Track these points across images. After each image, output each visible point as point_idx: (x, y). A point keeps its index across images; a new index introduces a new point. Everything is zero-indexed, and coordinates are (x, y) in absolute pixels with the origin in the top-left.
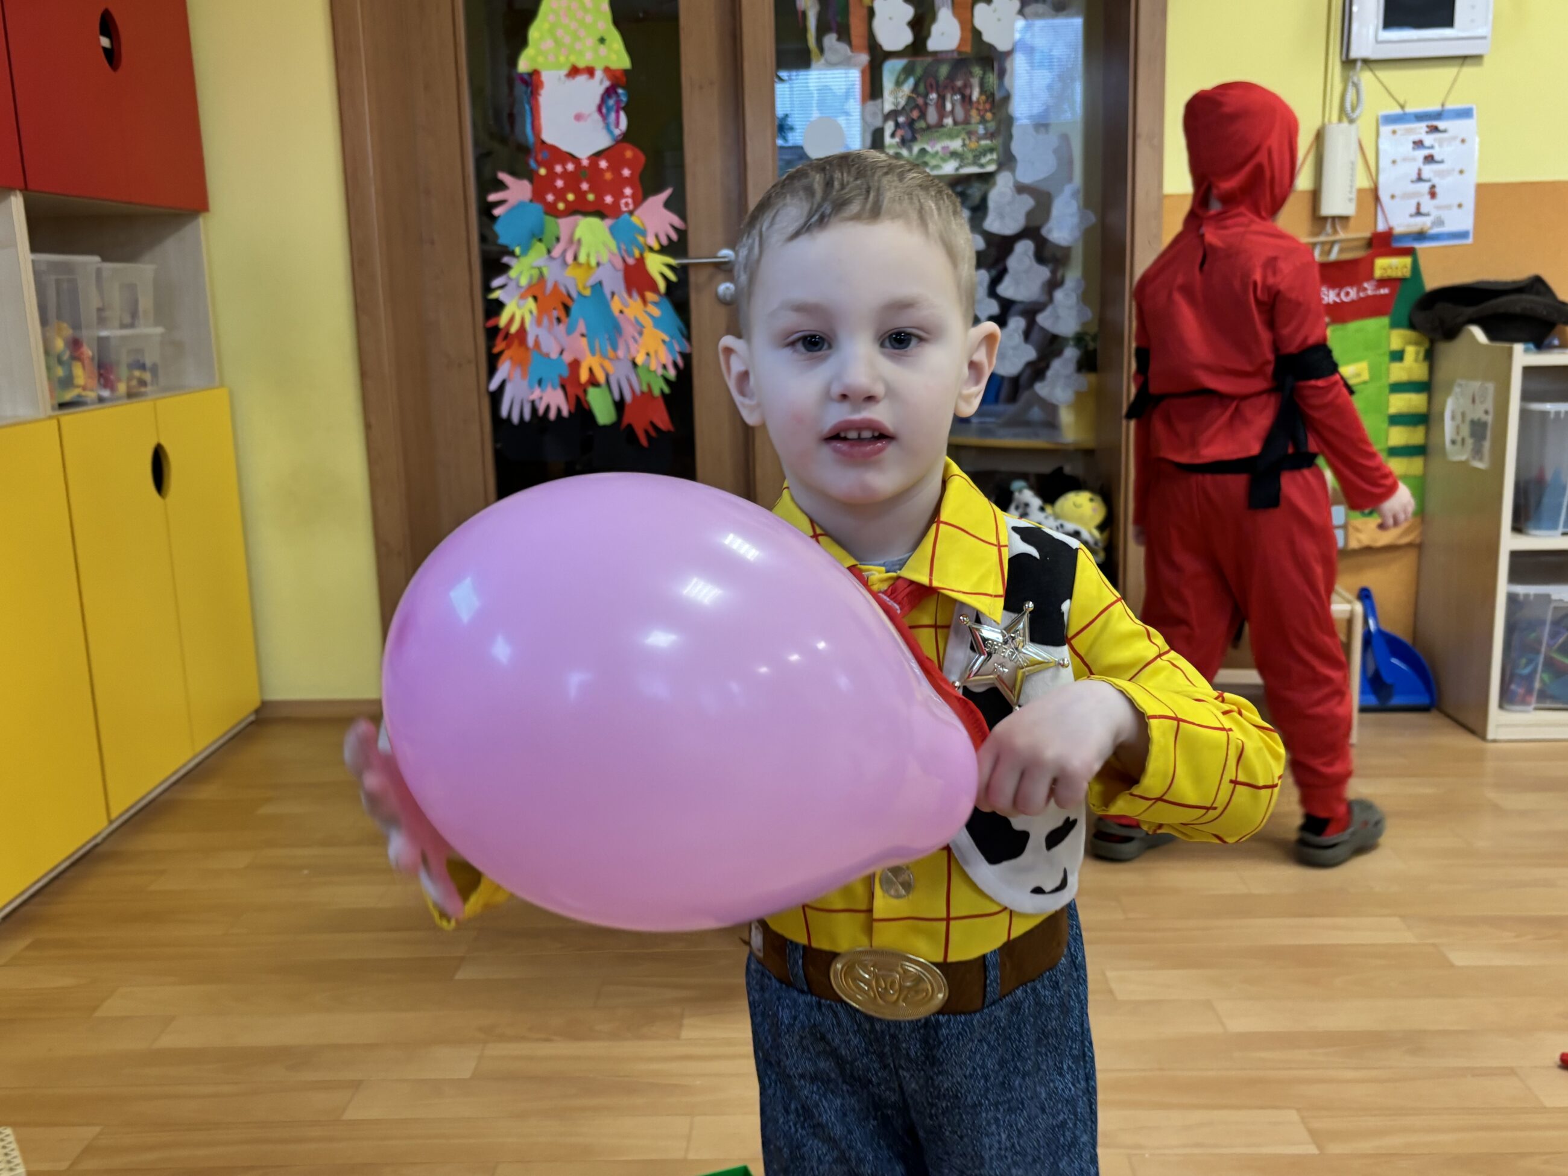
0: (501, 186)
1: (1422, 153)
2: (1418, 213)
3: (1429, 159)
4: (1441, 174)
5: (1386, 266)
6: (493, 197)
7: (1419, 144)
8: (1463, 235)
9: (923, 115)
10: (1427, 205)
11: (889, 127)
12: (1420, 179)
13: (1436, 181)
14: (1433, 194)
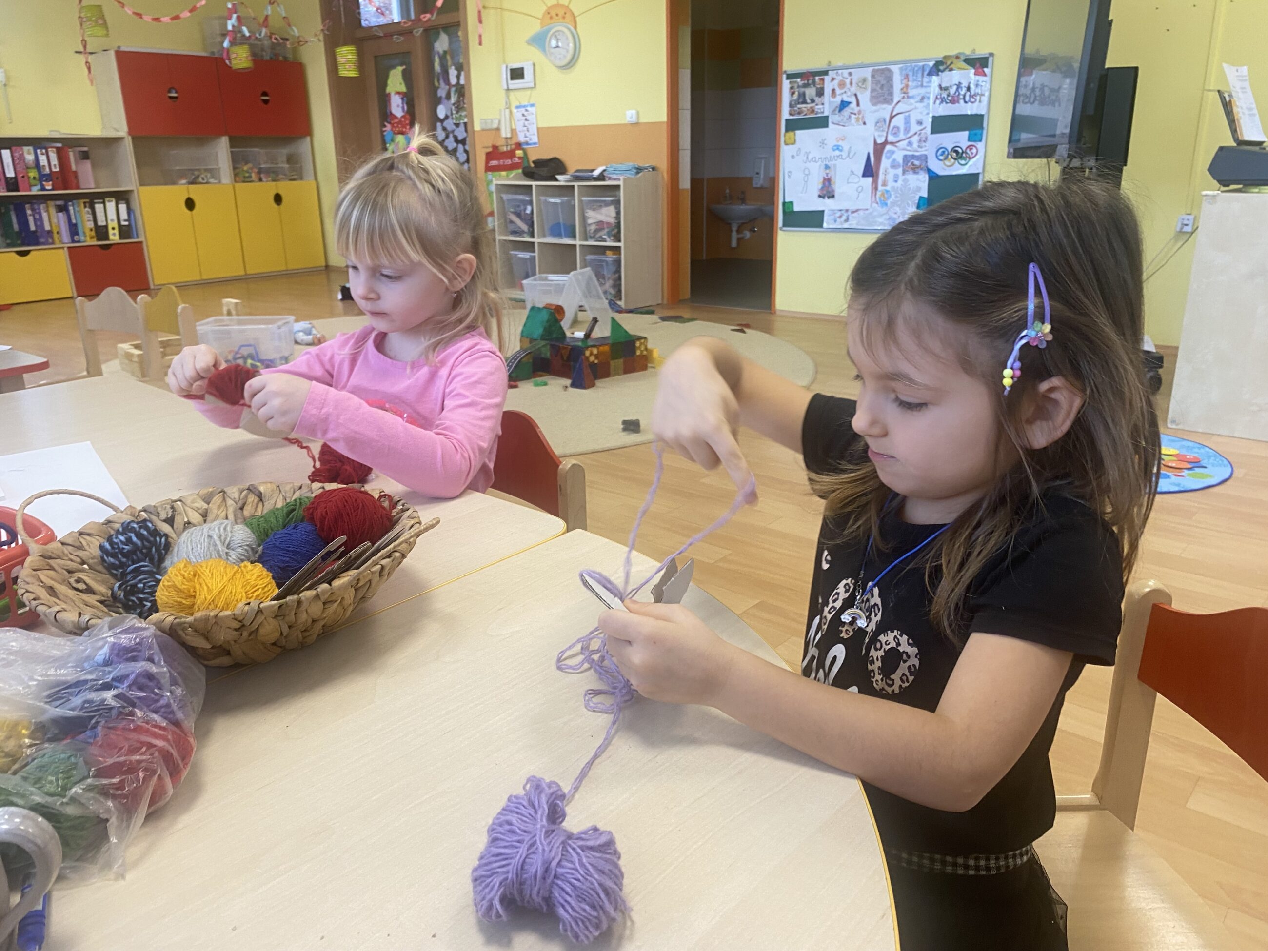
0: (385, 126)
1: (524, 118)
2: (526, 137)
3: (526, 120)
4: (529, 124)
5: (519, 153)
6: (384, 129)
7: (523, 115)
8: (535, 144)
9: (460, 105)
10: (528, 134)
11: (453, 108)
12: (525, 126)
13: (529, 127)
14: (528, 130)
